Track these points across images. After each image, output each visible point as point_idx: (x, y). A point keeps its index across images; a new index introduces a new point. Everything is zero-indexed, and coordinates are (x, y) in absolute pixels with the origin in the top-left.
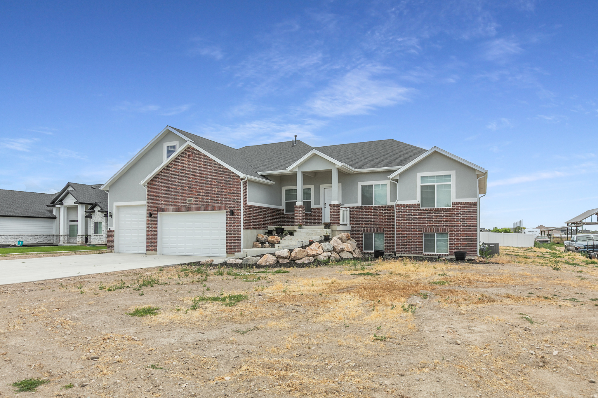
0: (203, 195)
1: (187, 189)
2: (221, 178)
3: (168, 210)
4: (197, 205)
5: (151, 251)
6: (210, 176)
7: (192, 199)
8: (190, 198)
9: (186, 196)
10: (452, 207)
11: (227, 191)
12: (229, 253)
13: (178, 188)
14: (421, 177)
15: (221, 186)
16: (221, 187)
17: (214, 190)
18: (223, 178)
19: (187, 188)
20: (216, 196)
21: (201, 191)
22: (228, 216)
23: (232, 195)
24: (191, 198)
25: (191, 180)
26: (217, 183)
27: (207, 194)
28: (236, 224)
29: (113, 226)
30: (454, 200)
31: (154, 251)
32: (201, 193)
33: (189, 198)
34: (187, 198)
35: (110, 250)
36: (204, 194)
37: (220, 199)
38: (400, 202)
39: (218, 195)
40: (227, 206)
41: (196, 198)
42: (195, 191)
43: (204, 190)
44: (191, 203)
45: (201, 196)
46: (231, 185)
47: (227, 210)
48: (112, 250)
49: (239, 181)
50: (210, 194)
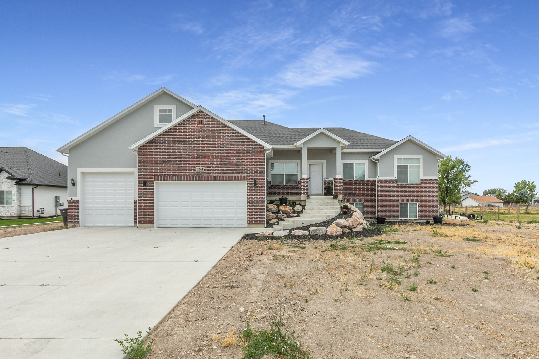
0: (217, 165)
1: (196, 157)
2: (241, 148)
3: (170, 179)
4: (211, 174)
5: (145, 224)
6: (227, 145)
7: (204, 168)
8: (201, 167)
9: (195, 165)
10: (420, 183)
11: (249, 161)
12: (251, 224)
13: (183, 156)
14: (397, 159)
15: (241, 156)
16: (241, 157)
17: (232, 160)
18: (244, 148)
19: (197, 156)
20: (235, 166)
21: (215, 160)
22: (249, 186)
23: (254, 166)
24: (202, 166)
25: (202, 148)
26: (235, 152)
27: (223, 163)
28: (260, 194)
29: (76, 196)
30: (422, 177)
31: (150, 224)
32: (215, 162)
33: (200, 166)
34: (196, 166)
35: (73, 224)
36: (219, 164)
37: (240, 169)
38: (380, 178)
39: (237, 164)
40: (248, 177)
41: (208, 167)
42: (207, 159)
43: (219, 160)
44: (201, 172)
45: (215, 165)
46: (253, 155)
47: (248, 180)
48: (76, 224)
49: (263, 152)
50: (226, 163)
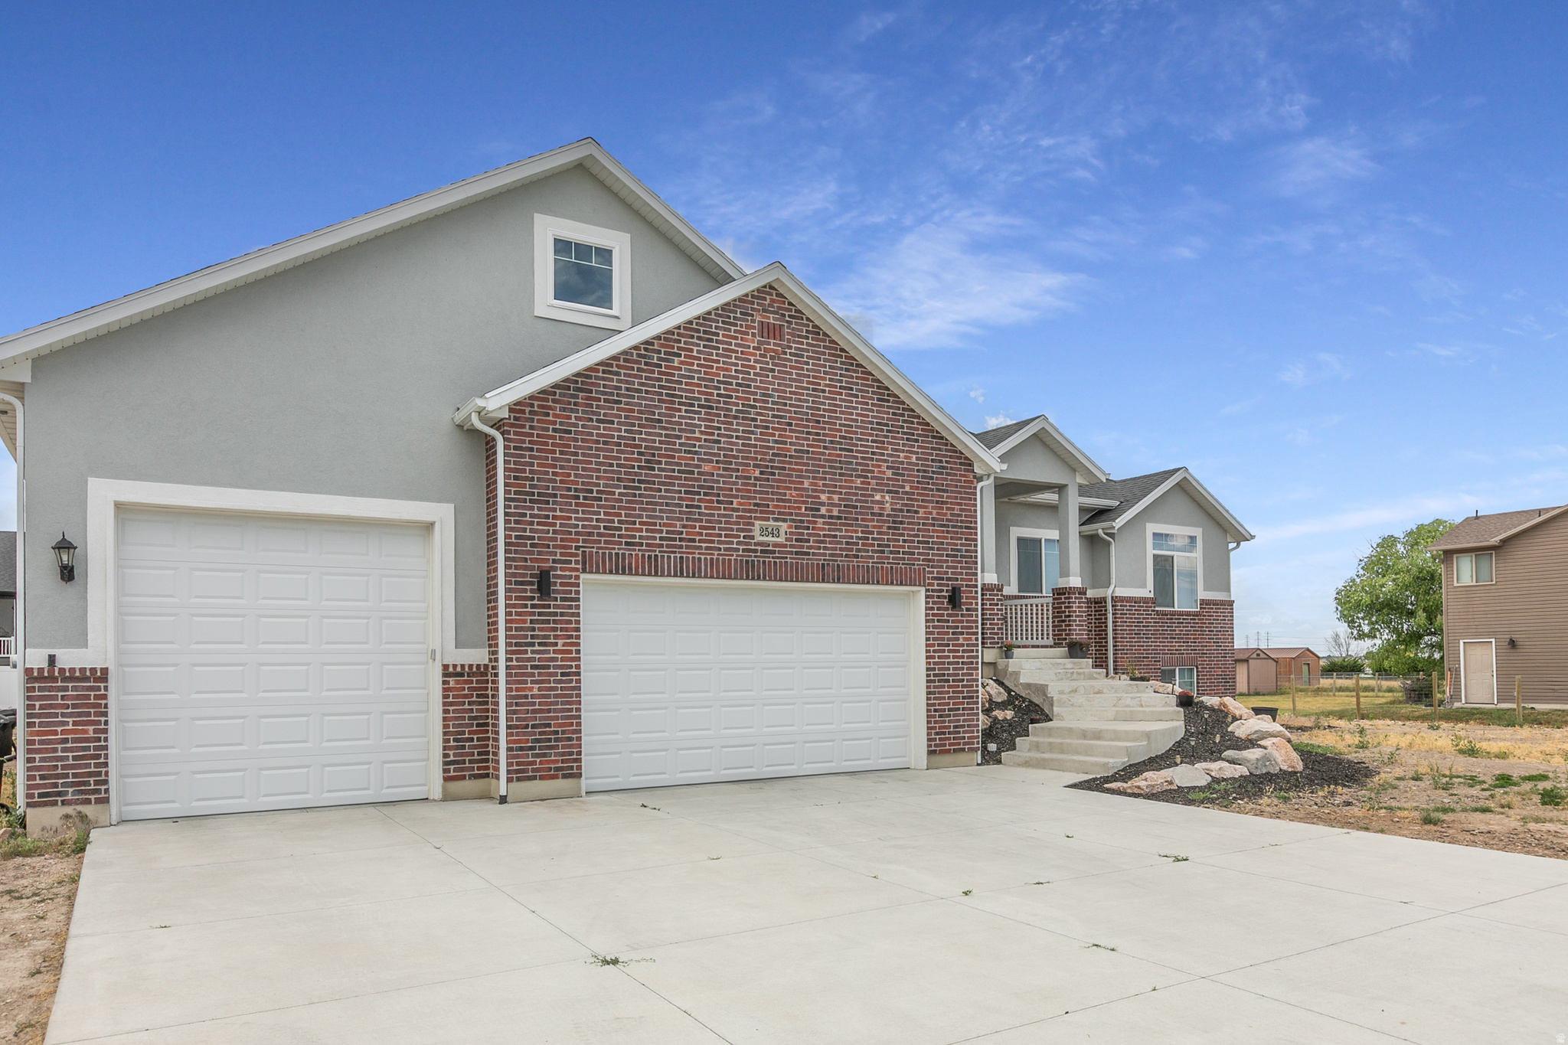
0: (831, 517)
1: (756, 479)
2: (906, 457)
3: (653, 567)
4: (808, 554)
5: (542, 778)
6: (861, 440)
7: (784, 526)
8: (771, 523)
9: (750, 511)
10: (1199, 610)
11: (931, 513)
12: (942, 752)
13: (706, 468)
14: (1154, 534)
15: (907, 489)
16: (906, 493)
17: (878, 502)
18: (914, 460)
19: (757, 474)
20: (889, 528)
21: (824, 497)
22: (932, 609)
23: (948, 532)
24: (776, 520)
25: (776, 442)
26: (889, 473)
27: (849, 513)
28: (965, 639)
30: (1203, 594)
31: (565, 776)
32: (823, 504)
33: (767, 519)
34: (756, 518)
35: (69, 810)
36: (835, 513)
37: (904, 541)
39: (894, 522)
40: (929, 572)
41: (799, 525)
42: (794, 493)
43: (836, 497)
44: (776, 545)
45: (823, 516)
46: (944, 491)
47: (929, 585)
48: (88, 810)
49: (972, 482)
50: (861, 513)
